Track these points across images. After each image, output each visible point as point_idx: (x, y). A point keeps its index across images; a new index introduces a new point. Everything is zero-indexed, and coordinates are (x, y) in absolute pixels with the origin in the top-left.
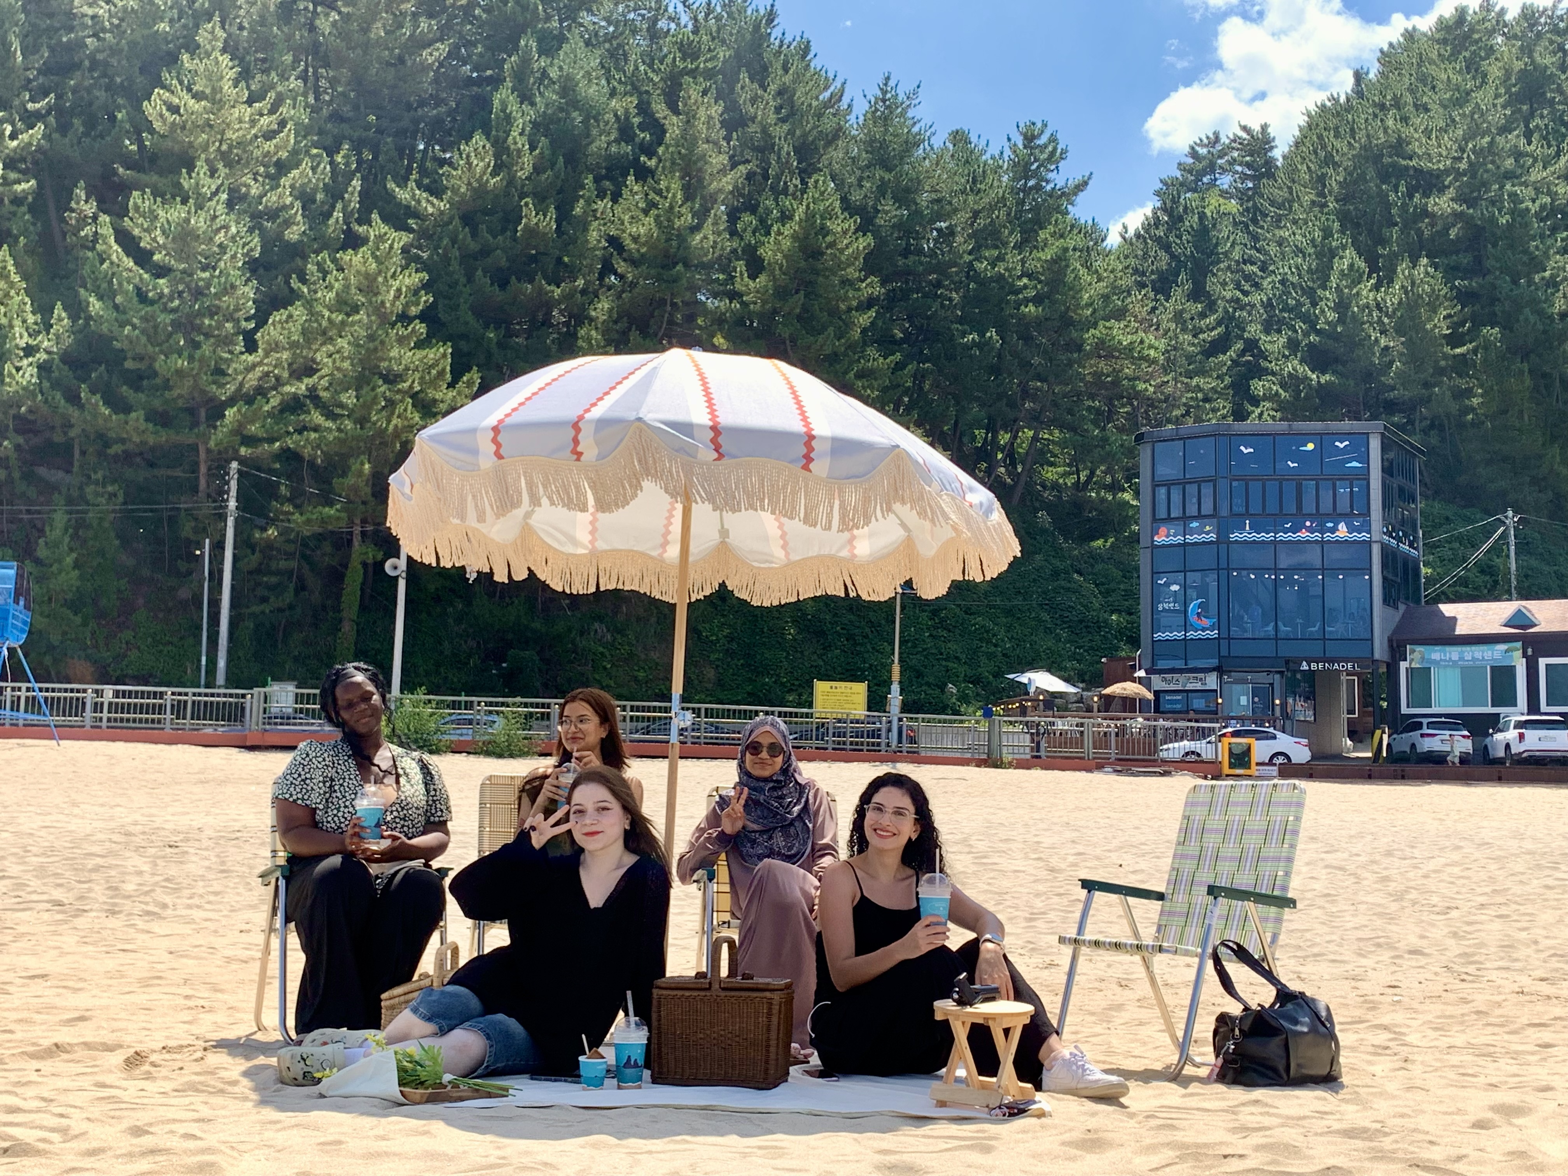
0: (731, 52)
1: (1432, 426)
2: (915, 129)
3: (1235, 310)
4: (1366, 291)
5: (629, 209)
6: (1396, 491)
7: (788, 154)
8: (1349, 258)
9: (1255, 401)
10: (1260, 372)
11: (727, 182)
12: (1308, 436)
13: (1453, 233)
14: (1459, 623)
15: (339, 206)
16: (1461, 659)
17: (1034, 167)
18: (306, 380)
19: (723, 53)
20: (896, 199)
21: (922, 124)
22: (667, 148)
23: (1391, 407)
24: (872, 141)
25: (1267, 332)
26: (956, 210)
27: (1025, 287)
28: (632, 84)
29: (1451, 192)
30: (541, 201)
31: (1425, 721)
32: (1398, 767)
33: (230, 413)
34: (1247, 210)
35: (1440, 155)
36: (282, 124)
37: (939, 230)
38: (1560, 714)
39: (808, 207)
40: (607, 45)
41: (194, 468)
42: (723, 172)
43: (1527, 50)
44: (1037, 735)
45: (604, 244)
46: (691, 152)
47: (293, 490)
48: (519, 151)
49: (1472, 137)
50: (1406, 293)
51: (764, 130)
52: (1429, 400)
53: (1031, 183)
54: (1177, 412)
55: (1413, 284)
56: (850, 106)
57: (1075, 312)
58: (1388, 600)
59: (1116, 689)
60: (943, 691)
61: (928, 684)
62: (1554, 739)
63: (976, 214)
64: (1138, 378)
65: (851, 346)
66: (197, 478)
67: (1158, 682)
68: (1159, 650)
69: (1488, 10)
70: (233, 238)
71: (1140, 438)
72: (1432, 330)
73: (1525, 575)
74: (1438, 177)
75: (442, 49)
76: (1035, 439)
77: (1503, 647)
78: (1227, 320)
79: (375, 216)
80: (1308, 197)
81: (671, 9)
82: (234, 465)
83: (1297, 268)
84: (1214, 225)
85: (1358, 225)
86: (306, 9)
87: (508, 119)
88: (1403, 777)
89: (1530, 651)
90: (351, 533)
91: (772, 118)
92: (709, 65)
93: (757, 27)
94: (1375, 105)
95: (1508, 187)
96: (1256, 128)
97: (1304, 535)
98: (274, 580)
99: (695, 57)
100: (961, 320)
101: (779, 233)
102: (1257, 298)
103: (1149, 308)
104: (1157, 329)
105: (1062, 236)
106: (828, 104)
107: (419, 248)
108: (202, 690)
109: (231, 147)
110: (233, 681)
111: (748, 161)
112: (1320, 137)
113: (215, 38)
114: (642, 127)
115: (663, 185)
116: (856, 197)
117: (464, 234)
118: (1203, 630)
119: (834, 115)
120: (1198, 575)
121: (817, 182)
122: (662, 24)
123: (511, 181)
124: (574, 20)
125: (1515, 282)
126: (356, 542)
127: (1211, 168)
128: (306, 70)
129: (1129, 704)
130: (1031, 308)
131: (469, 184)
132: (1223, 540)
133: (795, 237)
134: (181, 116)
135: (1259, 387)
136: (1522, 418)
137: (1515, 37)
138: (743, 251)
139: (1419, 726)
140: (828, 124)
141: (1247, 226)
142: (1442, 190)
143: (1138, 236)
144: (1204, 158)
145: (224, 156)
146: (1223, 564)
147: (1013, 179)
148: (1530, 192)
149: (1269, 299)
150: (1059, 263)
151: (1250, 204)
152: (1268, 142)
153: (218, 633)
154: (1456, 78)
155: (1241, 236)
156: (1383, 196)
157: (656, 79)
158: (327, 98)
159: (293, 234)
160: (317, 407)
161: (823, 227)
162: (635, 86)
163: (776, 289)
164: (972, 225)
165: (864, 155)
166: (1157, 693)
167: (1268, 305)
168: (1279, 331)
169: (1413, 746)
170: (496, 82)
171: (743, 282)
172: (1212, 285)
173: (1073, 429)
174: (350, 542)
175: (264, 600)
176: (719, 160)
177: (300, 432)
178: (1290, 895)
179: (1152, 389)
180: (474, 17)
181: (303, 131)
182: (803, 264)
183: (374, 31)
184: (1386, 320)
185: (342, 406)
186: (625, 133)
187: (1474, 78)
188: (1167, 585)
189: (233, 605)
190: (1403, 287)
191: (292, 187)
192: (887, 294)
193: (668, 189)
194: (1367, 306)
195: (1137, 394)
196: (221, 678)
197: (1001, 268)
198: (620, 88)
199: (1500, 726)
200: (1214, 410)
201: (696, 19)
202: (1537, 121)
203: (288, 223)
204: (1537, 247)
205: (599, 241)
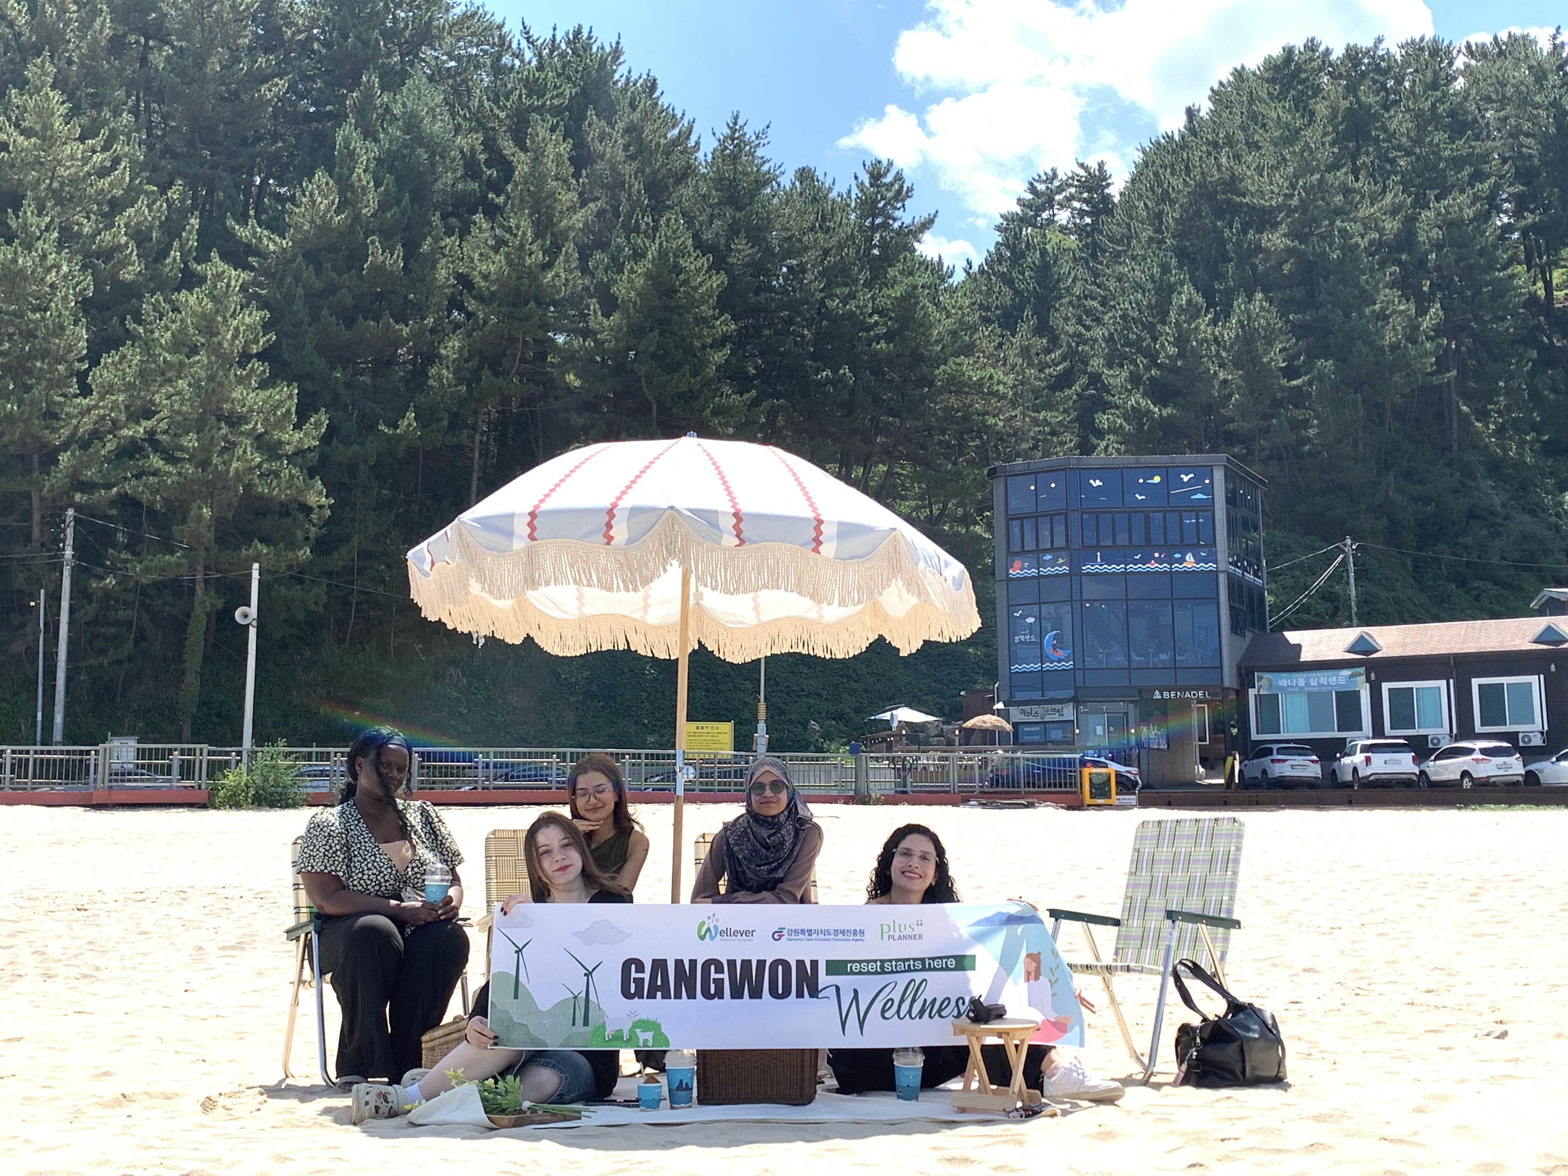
0: (577, 89)
1: (1271, 457)
2: (765, 168)
3: (1078, 345)
4: (1203, 323)
5: (478, 247)
6: (1240, 523)
7: (639, 191)
8: (1186, 294)
9: (1100, 434)
10: (1105, 407)
11: (578, 219)
12: (1155, 470)
13: (1286, 268)
14: (1303, 649)
15: (176, 244)
16: (1308, 684)
17: (881, 205)
18: (145, 423)
19: (569, 90)
20: (749, 239)
21: (772, 164)
22: (516, 185)
23: (1231, 438)
24: (721, 179)
25: (1110, 366)
26: (806, 249)
27: (876, 324)
28: (478, 121)
29: (1283, 229)
30: (387, 238)
31: (1275, 747)
32: (1252, 793)
33: (64, 458)
34: (1086, 245)
35: (1272, 192)
36: (116, 161)
37: (790, 268)
38: (1405, 737)
39: (661, 244)
40: (451, 81)
41: (27, 515)
42: (572, 209)
43: (1352, 90)
44: (903, 771)
45: (452, 281)
46: (540, 191)
47: (131, 536)
48: (364, 188)
49: (1303, 176)
50: (1243, 327)
51: (613, 169)
52: (1267, 431)
53: (879, 221)
54: (1025, 446)
55: (1249, 318)
56: (697, 143)
57: (925, 348)
58: (1236, 628)
59: (975, 722)
60: (805, 728)
61: (790, 721)
62: (1398, 762)
63: (826, 252)
64: (987, 413)
65: (707, 384)
66: (30, 528)
67: (1016, 714)
68: (1018, 682)
69: (1313, 51)
70: (65, 277)
71: (993, 473)
72: (1269, 363)
73: (1363, 601)
74: (1270, 213)
75: (282, 84)
76: (889, 474)
77: (1347, 673)
78: (1071, 354)
79: (214, 255)
80: (1147, 233)
81: (514, 45)
82: (71, 512)
83: (1138, 304)
84: (1055, 262)
85: (1193, 261)
86: (137, 42)
87: (352, 155)
88: (1258, 803)
89: (1373, 676)
90: (193, 581)
91: (621, 156)
92: (556, 102)
93: (602, 63)
94: (1209, 143)
95: (1338, 223)
96: (1093, 165)
97: (1153, 566)
98: (112, 630)
99: (541, 95)
100: (814, 357)
101: (632, 271)
102: (1099, 332)
103: (996, 344)
104: (1004, 365)
105: (911, 274)
106: (675, 142)
107: (261, 286)
108: (39, 748)
109: (62, 184)
110: (70, 738)
111: (596, 199)
112: (1156, 174)
113: (45, 74)
114: (489, 164)
115: (512, 222)
116: (708, 236)
117: (309, 272)
118: (1059, 661)
119: (682, 153)
120: (1052, 607)
121: (668, 220)
122: (506, 60)
123: (356, 218)
124: (416, 56)
125: (1347, 315)
126: (199, 591)
127: (1050, 203)
128: (137, 105)
129: (988, 736)
130: (883, 345)
131: (312, 221)
132: (1075, 573)
133: (648, 275)
134: (9, 152)
135: (1103, 420)
136: (1357, 447)
137: (1341, 76)
138: (595, 288)
139: (1270, 752)
140: (677, 161)
141: (1087, 263)
142: (1275, 226)
143: (981, 271)
144: (1043, 193)
145: (56, 195)
146: (1076, 597)
147: (861, 217)
148: (1359, 227)
149: (1111, 334)
150: (909, 297)
151: (1089, 240)
152: (1105, 179)
153: (54, 687)
154: (1286, 117)
155: (1080, 271)
156: (1219, 232)
157: (503, 115)
158: (159, 133)
159: (128, 274)
160: (156, 451)
161: (676, 265)
162: (480, 122)
163: (629, 326)
164: (822, 261)
165: (714, 193)
166: (1015, 725)
167: (1110, 340)
168: (1121, 366)
169: (1264, 772)
170: (339, 118)
171: (597, 320)
172: (1055, 319)
173: (927, 464)
174: (192, 590)
175: (102, 652)
176: (568, 197)
177: (137, 477)
178: (1235, 917)
179: (1001, 424)
180: (313, 51)
181: (136, 168)
182: (657, 302)
183: (209, 66)
184: (1224, 354)
185: (182, 449)
186: (472, 170)
187: (1303, 116)
188: (1023, 617)
189: (70, 659)
190: (1239, 321)
191: (127, 225)
192: (739, 331)
193: (518, 227)
194: (1205, 340)
195: (988, 428)
196: (58, 735)
197: (852, 306)
198: (465, 125)
199: (1347, 750)
200: (1062, 444)
201: (540, 56)
202: (1364, 158)
203: (125, 263)
204: (1367, 283)
205: (448, 279)
